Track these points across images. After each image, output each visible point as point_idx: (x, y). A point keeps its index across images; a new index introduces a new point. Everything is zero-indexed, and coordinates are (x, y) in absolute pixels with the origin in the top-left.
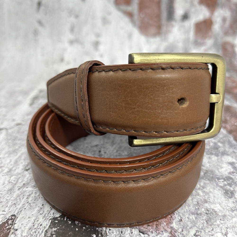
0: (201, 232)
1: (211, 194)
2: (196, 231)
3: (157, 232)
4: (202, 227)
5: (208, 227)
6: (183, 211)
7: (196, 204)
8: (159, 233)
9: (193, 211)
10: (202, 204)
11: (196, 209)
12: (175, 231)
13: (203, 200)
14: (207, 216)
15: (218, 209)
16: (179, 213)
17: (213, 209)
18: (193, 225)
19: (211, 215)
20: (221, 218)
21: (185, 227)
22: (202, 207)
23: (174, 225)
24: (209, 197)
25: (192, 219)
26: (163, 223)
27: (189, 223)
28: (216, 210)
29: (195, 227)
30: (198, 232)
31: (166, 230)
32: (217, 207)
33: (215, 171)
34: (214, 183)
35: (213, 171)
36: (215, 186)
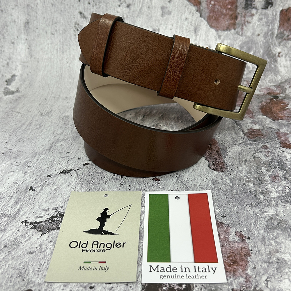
0: (271, 278)
1: (283, 245)
2: (268, 277)
3: (235, 277)
4: (272, 274)
5: (277, 274)
6: (257, 259)
7: (269, 254)
8: (236, 278)
9: (266, 260)
10: (274, 253)
12: (249, 277)
13: (275, 250)
14: (277, 265)
15: (288, 259)
16: (253, 261)
17: (283, 259)
18: (264, 272)
19: (281, 264)
21: (258, 273)
22: (274, 256)
23: (249, 272)
24: (281, 248)
26: (239, 270)
27: (261, 270)
28: (286, 260)
29: (267, 274)
30: (269, 278)
31: (242, 276)
32: (287, 257)
33: (289, 221)
34: (287, 233)
35: (287, 221)
36: (287, 237)
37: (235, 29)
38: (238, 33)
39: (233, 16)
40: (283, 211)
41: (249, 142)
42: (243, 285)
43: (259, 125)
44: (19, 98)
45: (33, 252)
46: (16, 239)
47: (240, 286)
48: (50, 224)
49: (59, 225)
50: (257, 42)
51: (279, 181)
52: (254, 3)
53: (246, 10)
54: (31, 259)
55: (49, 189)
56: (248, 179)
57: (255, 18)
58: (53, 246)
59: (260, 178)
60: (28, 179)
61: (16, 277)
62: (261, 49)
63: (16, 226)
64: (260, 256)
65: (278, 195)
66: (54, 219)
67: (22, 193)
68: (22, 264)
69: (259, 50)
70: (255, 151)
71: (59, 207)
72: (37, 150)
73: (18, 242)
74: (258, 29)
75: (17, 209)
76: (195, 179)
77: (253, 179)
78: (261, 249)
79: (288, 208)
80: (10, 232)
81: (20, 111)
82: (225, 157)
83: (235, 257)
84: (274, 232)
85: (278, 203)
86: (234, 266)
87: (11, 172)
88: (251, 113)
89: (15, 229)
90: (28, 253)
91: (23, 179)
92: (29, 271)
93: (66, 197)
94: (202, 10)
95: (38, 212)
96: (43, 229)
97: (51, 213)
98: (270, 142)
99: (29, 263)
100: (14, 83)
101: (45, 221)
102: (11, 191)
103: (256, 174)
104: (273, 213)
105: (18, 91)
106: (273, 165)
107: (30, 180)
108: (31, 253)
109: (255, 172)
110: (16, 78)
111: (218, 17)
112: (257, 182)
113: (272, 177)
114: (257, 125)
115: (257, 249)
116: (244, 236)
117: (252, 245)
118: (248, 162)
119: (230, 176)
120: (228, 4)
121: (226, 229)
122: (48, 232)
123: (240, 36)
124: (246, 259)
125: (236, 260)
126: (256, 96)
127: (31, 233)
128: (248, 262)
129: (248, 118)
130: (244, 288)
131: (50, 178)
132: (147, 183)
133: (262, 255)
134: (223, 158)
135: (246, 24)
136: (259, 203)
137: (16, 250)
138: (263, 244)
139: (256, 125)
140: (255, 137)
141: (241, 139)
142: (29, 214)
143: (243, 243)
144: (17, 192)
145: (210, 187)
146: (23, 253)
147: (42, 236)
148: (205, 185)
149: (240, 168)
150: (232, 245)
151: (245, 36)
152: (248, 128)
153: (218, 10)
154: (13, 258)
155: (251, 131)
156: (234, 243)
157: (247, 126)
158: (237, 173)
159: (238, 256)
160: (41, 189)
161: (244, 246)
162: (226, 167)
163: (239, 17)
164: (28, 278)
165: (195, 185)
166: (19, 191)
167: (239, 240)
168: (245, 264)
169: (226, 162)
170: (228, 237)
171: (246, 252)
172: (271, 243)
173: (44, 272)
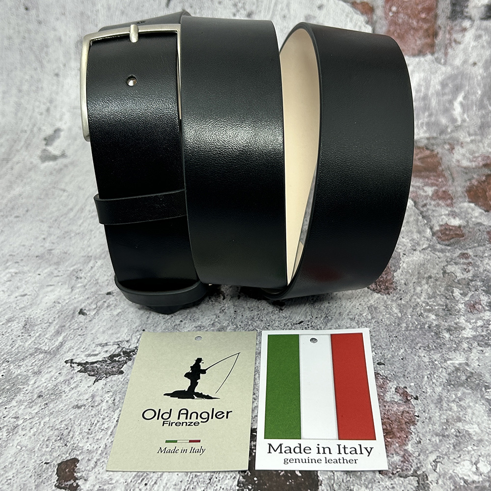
0: (443, 458)
1: (469, 410)
2: (437, 457)
4: (446, 452)
5: (454, 453)
6: (424, 430)
7: (445, 423)
9: (439, 432)
11: (443, 429)
12: (409, 455)
13: (455, 418)
14: (456, 439)
15: (475, 431)
16: (418, 432)
17: (466, 431)
18: (434, 449)
19: (462, 439)
20: (475, 443)
21: (424, 451)
22: (453, 427)
23: (409, 448)
24: (466, 414)
25: (435, 442)
26: (395, 444)
27: (429, 446)
28: (471, 433)
29: (437, 452)
30: (440, 459)
31: (397, 453)
32: (473, 428)
33: (485, 375)
34: (479, 393)
35: (482, 375)
36: (479, 399)
37: (433, 53)
38: (438, 60)
39: (430, 32)
40: (479, 360)
41: (439, 246)
42: (398, 467)
43: (460, 219)
44: (66, 166)
45: (82, 406)
46: (56, 386)
47: (393, 468)
48: (108, 366)
49: (122, 368)
50: (472, 76)
51: (479, 311)
52: (466, 10)
53: (453, 21)
54: (78, 416)
55: (108, 313)
56: (428, 307)
57: (469, 36)
58: (113, 399)
59: (449, 306)
60: (76, 296)
61: (56, 441)
62: (478, 88)
63: (57, 367)
64: (431, 425)
65: (475, 333)
66: (115, 358)
67: (66, 319)
68: (65, 423)
69: (474, 89)
70: (447, 262)
71: (123, 341)
72: (92, 252)
73: (58, 390)
74: (473, 54)
75: (59, 341)
76: (342, 305)
77: (436, 308)
78: (433, 415)
79: (487, 354)
80: (48, 376)
81: (67, 188)
82: (395, 271)
83: (390, 425)
84: (459, 391)
85: (472, 345)
86: (387, 438)
87: (51, 285)
88: (449, 198)
89: (54, 371)
90: (73, 407)
91: (68, 297)
92: (74, 432)
93: (134, 327)
94: (376, 22)
95: (90, 347)
96: (98, 373)
97: (111, 350)
98: (475, 247)
99: (75, 421)
100: (57, 143)
101: (100, 361)
102: (50, 315)
103: (443, 300)
104: (461, 362)
105: (63, 155)
106: (474, 286)
107: (79, 299)
108: (78, 407)
109: (442, 296)
110: (62, 134)
111: (404, 34)
112: (443, 312)
113: (468, 305)
114: (457, 219)
115: (427, 415)
116: (409, 394)
117: (420, 408)
118: (432, 279)
119: (399, 301)
120: (421, 11)
121: (382, 382)
122: (104, 378)
123: (442, 66)
124: (408, 428)
125: (392, 429)
126: (463, 169)
127: (78, 378)
128: (409, 434)
129: (443, 206)
130: (398, 470)
131: (111, 296)
132: (264, 309)
133: (434, 424)
134: (392, 273)
135: (453, 44)
136: (441, 346)
137: (55, 402)
138: (437, 408)
139: (454, 218)
140: (451, 239)
141: (426, 242)
142: (77, 350)
143: (406, 406)
144: (59, 316)
145: (365, 317)
146: (66, 407)
147: (96, 383)
148: (357, 314)
149: (418, 289)
150: (389, 407)
151: (451, 65)
152: (441, 223)
153: (403, 22)
154: (52, 413)
155: (446, 229)
156: (392, 404)
157: (440, 220)
158: (412, 296)
159: (396, 423)
160: (97, 314)
161: (408, 409)
162: (396, 287)
163: (441, 34)
164: (72, 442)
165: (340, 313)
166: (62, 315)
167: (400, 400)
168: (405, 436)
169: (397, 278)
170: (383, 396)
171: (410, 418)
172: (451, 407)
173: (96, 435)
